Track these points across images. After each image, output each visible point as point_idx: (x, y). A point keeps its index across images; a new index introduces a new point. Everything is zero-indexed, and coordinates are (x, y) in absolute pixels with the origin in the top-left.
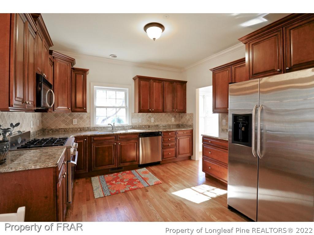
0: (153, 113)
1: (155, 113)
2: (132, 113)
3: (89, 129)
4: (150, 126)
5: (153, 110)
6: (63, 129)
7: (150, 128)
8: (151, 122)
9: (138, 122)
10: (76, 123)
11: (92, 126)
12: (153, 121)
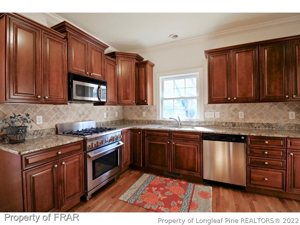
0: (242, 104)
1: (248, 104)
2: (204, 105)
3: (155, 123)
4: (237, 124)
5: (235, 98)
6: (135, 120)
7: (235, 127)
8: (237, 117)
9: (215, 117)
10: (145, 116)
11: (158, 119)
12: (243, 117)
